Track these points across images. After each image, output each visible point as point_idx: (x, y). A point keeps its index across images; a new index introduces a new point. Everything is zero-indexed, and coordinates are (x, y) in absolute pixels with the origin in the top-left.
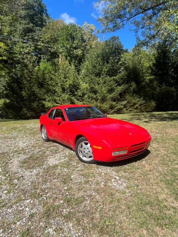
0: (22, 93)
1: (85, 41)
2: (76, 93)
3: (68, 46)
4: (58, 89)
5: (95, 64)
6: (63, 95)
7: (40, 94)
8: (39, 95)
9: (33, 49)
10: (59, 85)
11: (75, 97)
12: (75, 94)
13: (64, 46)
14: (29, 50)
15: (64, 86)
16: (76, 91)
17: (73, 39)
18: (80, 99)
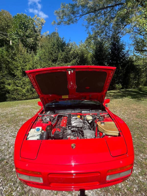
1: (36, 32)
3: (22, 34)
4: (18, 73)
5: (52, 52)
6: (24, 78)
13: (17, 33)
15: (25, 70)
17: (26, 28)
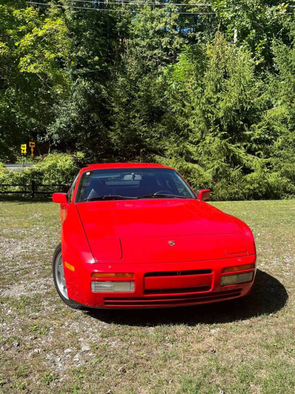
0: (110, 136)
2: (248, 133)
7: (152, 137)
8: (148, 140)
9: (175, 20)
10: (197, 111)
11: (245, 144)
12: (246, 135)
14: (166, 24)
16: (249, 127)
18: (260, 149)
